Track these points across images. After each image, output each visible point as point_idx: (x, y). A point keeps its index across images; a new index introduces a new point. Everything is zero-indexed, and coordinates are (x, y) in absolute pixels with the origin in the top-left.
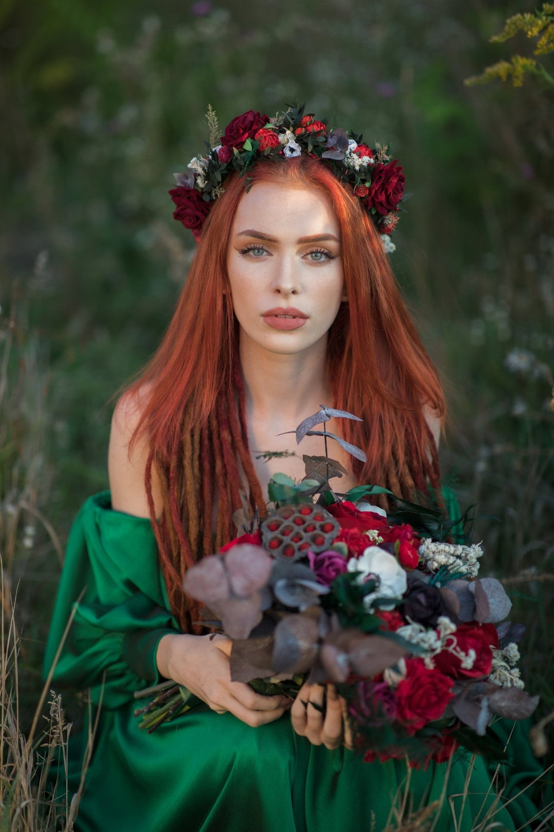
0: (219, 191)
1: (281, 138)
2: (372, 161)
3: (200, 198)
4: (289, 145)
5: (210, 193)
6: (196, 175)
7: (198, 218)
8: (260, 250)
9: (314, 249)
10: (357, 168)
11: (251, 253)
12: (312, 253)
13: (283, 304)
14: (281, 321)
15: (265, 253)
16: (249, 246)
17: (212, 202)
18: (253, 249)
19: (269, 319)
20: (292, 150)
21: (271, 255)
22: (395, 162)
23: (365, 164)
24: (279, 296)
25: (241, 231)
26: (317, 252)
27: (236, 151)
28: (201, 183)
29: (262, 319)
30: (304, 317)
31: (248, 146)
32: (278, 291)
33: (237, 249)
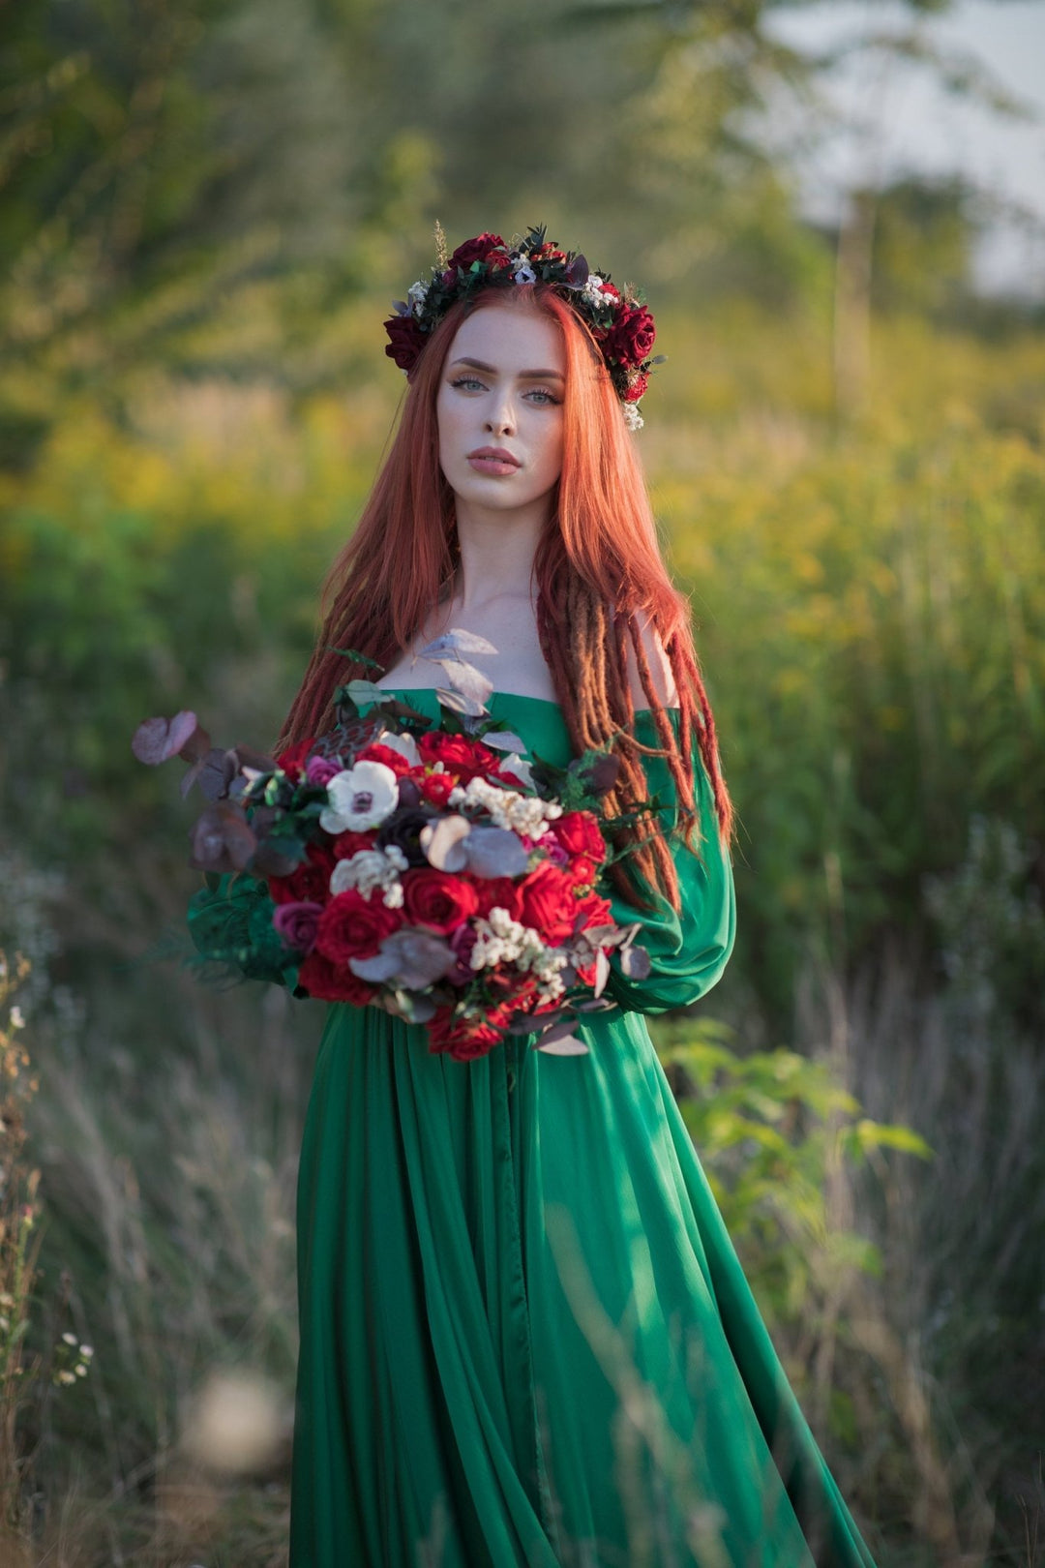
0: (438, 320)
1: (515, 262)
2: (616, 300)
3: (416, 329)
4: (522, 270)
5: (428, 322)
6: (416, 302)
7: (412, 352)
8: (476, 385)
9: (537, 389)
10: (597, 304)
11: (465, 386)
12: (534, 393)
13: (493, 444)
14: (488, 463)
15: (481, 388)
16: (462, 379)
17: (429, 331)
18: (468, 382)
19: (474, 461)
20: (526, 278)
21: (488, 390)
22: (645, 308)
23: (608, 303)
24: (488, 435)
25: (456, 359)
26: (539, 393)
27: (460, 270)
28: (420, 310)
29: (467, 461)
30: (516, 463)
31: (475, 267)
32: (489, 427)
33: (450, 382)
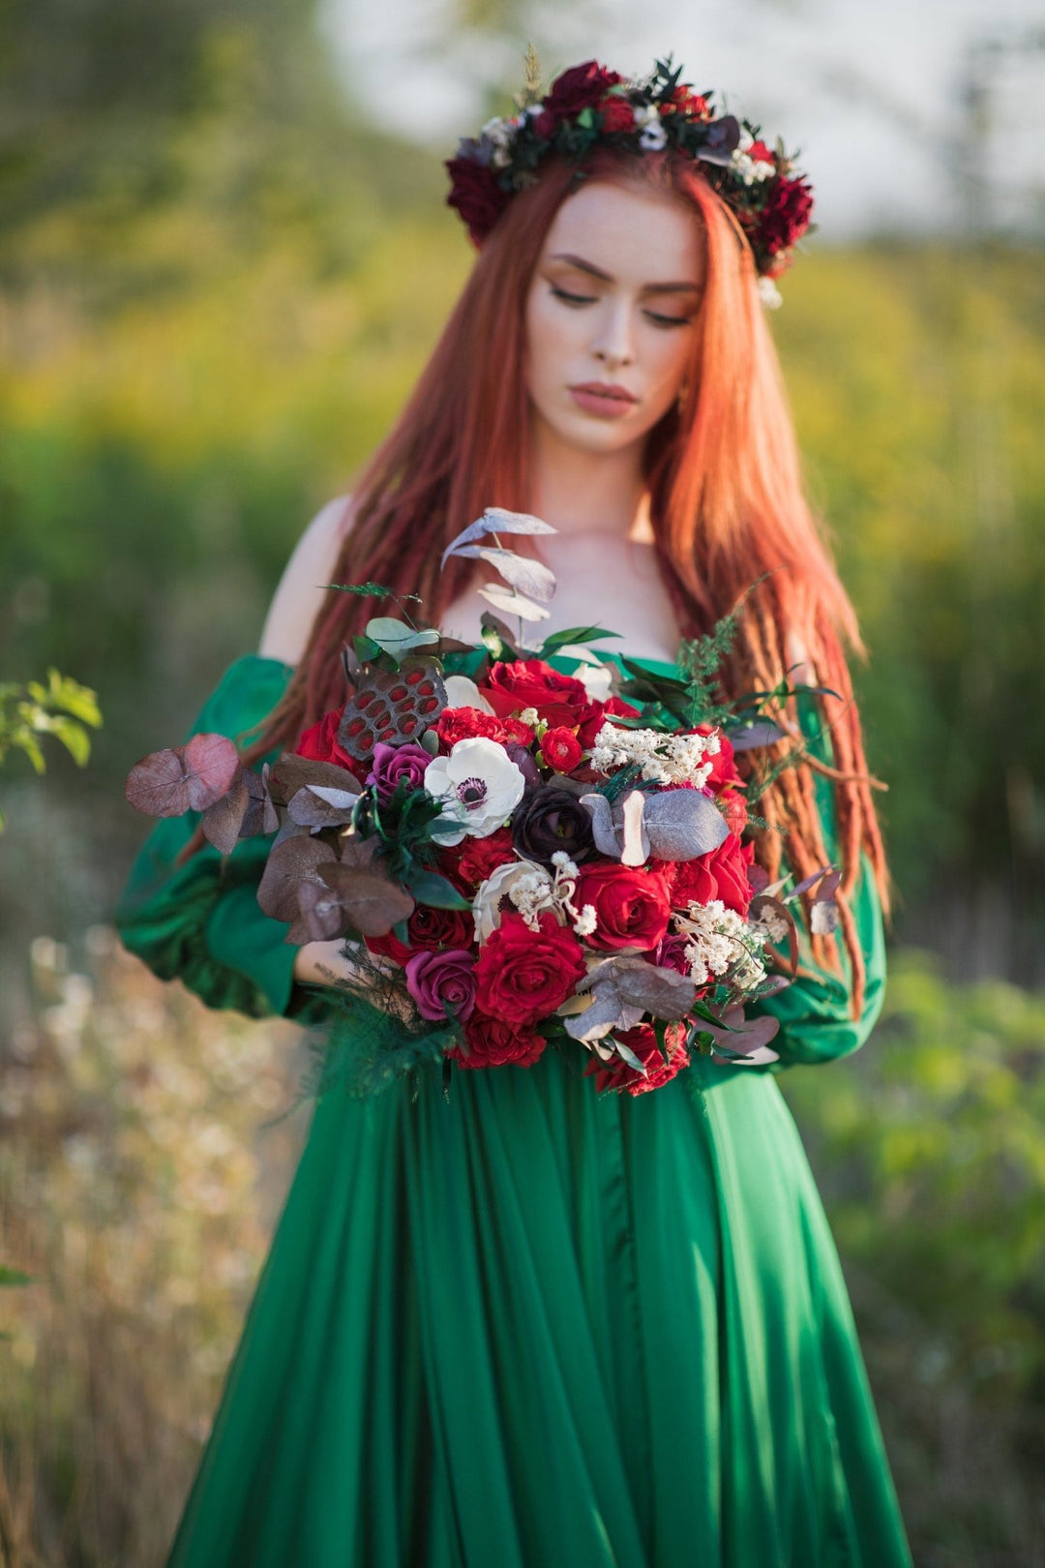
0: (526, 178)
1: (639, 114)
2: (773, 173)
3: (494, 183)
4: (649, 127)
5: (510, 178)
6: (496, 146)
10: (748, 180)
13: (606, 379)
14: (597, 402)
17: (513, 193)
19: (580, 397)
20: (652, 137)
21: (598, 302)
22: (805, 174)
23: (762, 177)
24: (600, 365)
25: (559, 252)
27: (567, 124)
28: (500, 159)
29: (569, 394)
30: (630, 399)
31: (586, 119)
32: (601, 356)
